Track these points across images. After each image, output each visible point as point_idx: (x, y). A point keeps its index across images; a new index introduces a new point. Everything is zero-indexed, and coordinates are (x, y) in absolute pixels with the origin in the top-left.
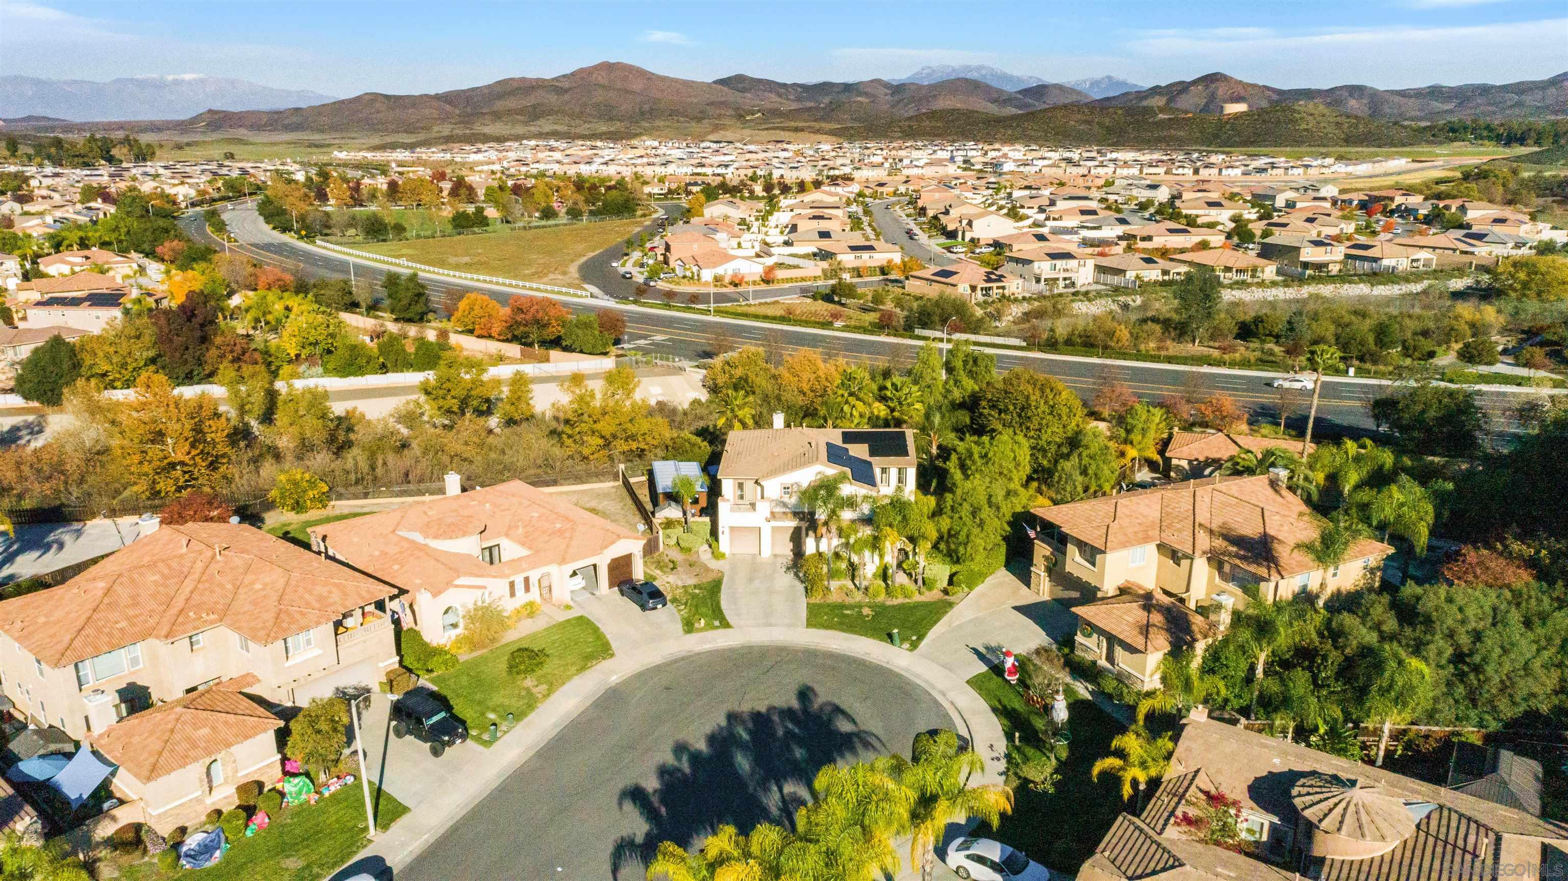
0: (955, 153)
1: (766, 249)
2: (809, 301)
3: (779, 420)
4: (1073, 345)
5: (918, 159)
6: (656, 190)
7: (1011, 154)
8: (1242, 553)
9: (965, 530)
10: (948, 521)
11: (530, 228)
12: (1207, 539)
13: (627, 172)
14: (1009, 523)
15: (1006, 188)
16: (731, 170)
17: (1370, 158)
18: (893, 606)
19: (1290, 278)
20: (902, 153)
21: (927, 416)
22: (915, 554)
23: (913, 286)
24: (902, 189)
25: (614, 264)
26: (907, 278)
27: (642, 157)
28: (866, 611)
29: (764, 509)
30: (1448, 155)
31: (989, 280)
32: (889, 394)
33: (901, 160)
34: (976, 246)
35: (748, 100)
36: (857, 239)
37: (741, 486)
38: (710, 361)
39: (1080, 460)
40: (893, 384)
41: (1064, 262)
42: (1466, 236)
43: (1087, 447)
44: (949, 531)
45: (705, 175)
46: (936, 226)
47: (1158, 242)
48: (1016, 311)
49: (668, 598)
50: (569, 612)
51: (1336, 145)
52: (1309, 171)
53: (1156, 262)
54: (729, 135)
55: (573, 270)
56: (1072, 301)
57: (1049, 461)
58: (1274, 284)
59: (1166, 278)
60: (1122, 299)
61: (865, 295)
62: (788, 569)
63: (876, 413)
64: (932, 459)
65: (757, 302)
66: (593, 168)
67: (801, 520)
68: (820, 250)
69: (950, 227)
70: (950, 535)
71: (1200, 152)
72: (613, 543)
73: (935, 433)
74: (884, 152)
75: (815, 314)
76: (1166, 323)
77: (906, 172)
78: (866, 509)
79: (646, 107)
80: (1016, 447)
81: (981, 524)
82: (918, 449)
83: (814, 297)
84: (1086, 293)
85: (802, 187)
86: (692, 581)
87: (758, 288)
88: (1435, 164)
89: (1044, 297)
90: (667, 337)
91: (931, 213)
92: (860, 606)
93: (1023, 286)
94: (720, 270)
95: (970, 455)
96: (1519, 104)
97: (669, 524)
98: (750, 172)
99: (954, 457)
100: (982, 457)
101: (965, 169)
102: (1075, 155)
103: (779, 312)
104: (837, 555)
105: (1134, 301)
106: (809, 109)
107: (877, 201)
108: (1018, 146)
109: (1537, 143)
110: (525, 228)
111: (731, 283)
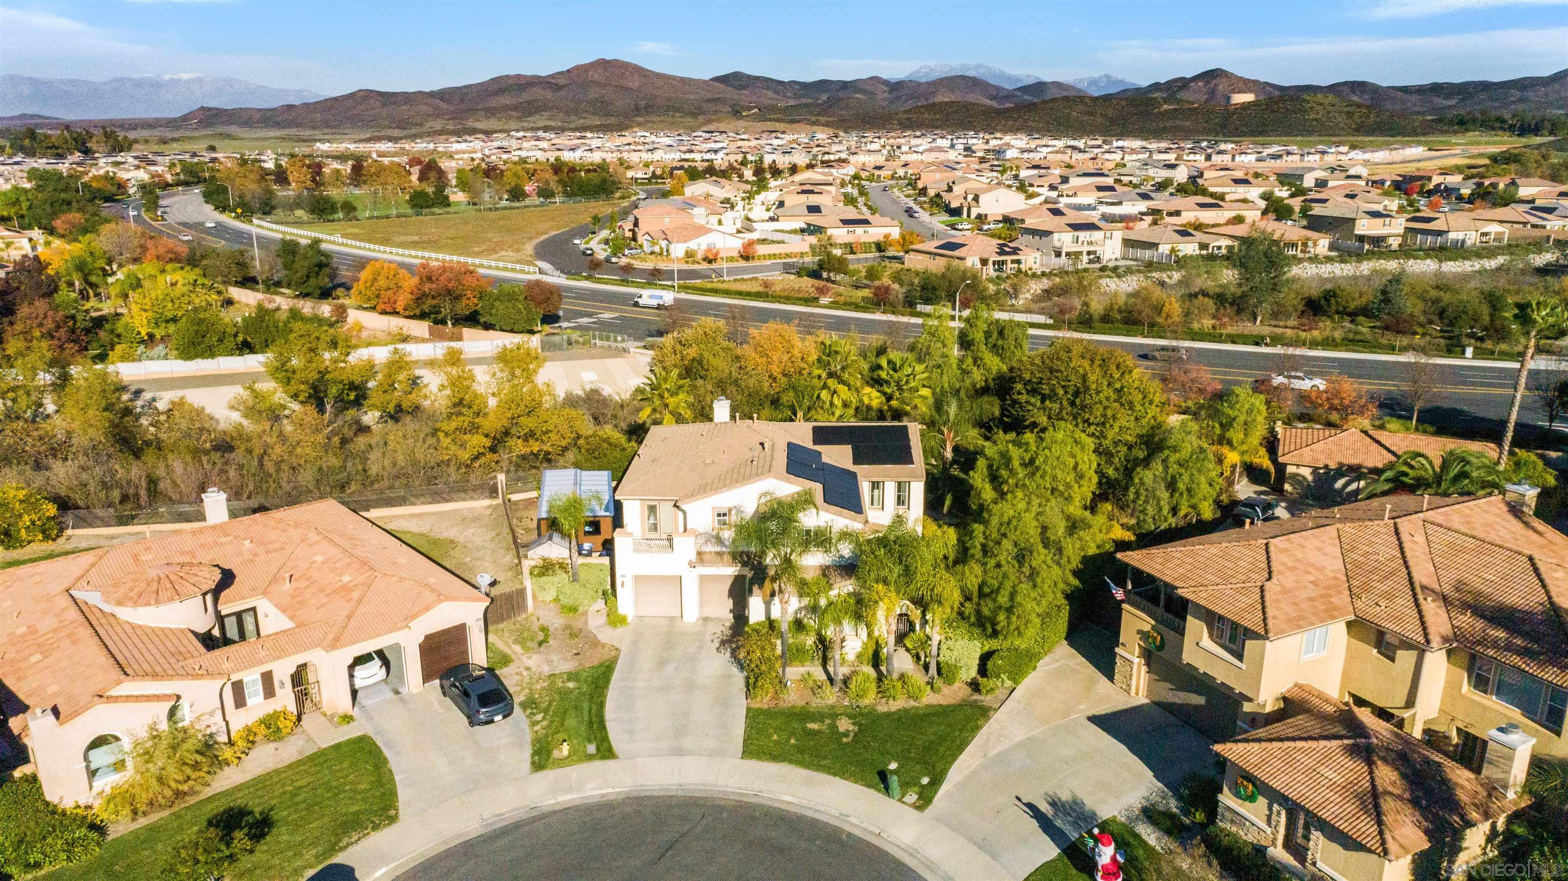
0: (955, 141)
1: (748, 224)
2: (792, 277)
3: (722, 410)
4: (1112, 322)
5: (917, 146)
6: (640, 175)
7: (1013, 142)
8: (1519, 641)
9: (1008, 585)
10: (978, 569)
11: (496, 209)
12: (1442, 612)
13: (611, 157)
14: (1076, 573)
15: (1011, 168)
16: (721, 155)
17: (1387, 146)
18: (888, 715)
19: (1344, 254)
20: (902, 141)
21: (939, 405)
22: (924, 622)
23: (914, 262)
24: (901, 172)
25: (577, 241)
26: (907, 252)
27: (629, 144)
28: (844, 724)
29: (686, 547)
30: (1464, 144)
31: (1002, 252)
32: (883, 375)
33: (899, 147)
34: (983, 223)
35: (744, 96)
36: (851, 213)
37: (652, 509)
38: (658, 339)
39: (1166, 468)
40: (889, 362)
41: (1088, 233)
42: (1532, 209)
43: (1175, 449)
44: (980, 587)
45: (693, 161)
46: (938, 204)
47: (1188, 216)
48: (1036, 287)
49: (517, 700)
50: (346, 727)
51: (1348, 134)
52: (1326, 157)
53: (1192, 235)
54: (722, 126)
55: (529, 248)
56: (1101, 277)
57: (1117, 469)
58: (1329, 259)
59: (1204, 252)
60: (1156, 275)
61: (859, 272)
62: (723, 643)
63: (866, 400)
64: (945, 468)
65: (732, 278)
66: (578, 154)
67: (744, 564)
68: (809, 225)
69: (954, 204)
70: (982, 595)
71: (1209, 141)
72: (427, 608)
73: (950, 431)
74: (882, 141)
75: (799, 291)
76: (1220, 299)
77: (904, 158)
78: (846, 550)
79: (643, 103)
80: (1077, 450)
81: (1033, 576)
82: (927, 453)
83: (799, 274)
84: (1115, 269)
85: (794, 169)
86: (568, 666)
87: (735, 264)
88: (1453, 152)
89: (1067, 273)
90: (617, 315)
91: (932, 193)
92: (833, 714)
93: (1042, 260)
94: (693, 245)
95: (1006, 459)
96: (1523, 100)
97: (546, 568)
98: (740, 158)
99: (981, 463)
100: (1024, 465)
101: (965, 156)
102: (1080, 144)
103: (756, 288)
104: (799, 625)
105: (1170, 278)
106: (806, 105)
107: (874, 184)
108: (1020, 136)
109: (1551, 133)
110: (490, 209)
111: (704, 260)
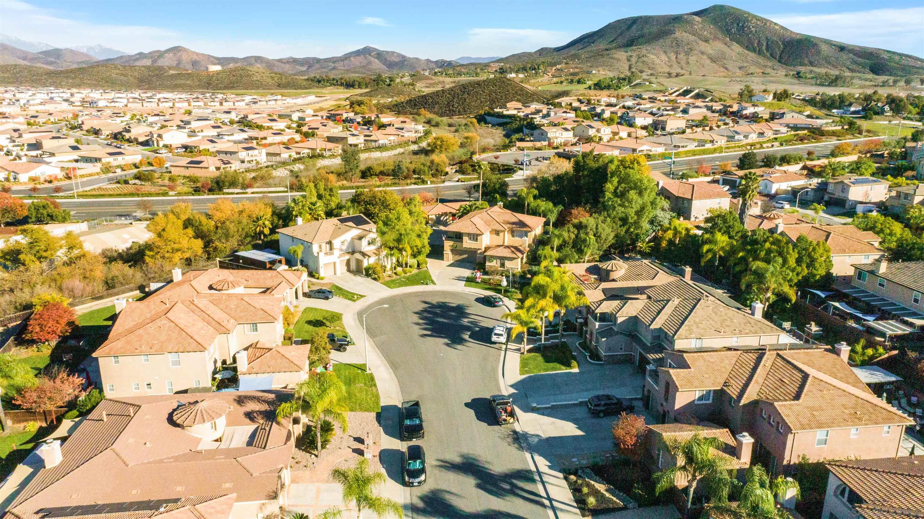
2: (119, 185)
29: (337, 253)
30: (329, 93)
41: (252, 151)
46: (125, 139)
52: (277, 102)
53: (291, 149)
59: (299, 156)
60: (288, 167)
71: (211, 93)
75: (129, 191)
88: (327, 98)
89: (254, 170)
94: (32, 174)
96: (334, 68)
109: (367, 87)
111: (45, 181)
